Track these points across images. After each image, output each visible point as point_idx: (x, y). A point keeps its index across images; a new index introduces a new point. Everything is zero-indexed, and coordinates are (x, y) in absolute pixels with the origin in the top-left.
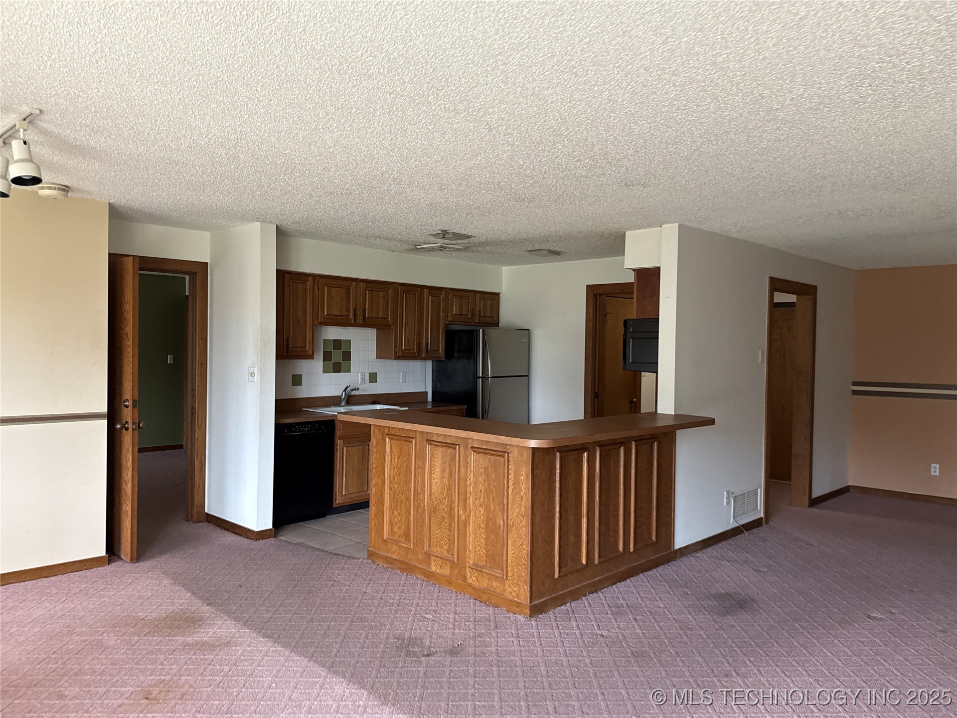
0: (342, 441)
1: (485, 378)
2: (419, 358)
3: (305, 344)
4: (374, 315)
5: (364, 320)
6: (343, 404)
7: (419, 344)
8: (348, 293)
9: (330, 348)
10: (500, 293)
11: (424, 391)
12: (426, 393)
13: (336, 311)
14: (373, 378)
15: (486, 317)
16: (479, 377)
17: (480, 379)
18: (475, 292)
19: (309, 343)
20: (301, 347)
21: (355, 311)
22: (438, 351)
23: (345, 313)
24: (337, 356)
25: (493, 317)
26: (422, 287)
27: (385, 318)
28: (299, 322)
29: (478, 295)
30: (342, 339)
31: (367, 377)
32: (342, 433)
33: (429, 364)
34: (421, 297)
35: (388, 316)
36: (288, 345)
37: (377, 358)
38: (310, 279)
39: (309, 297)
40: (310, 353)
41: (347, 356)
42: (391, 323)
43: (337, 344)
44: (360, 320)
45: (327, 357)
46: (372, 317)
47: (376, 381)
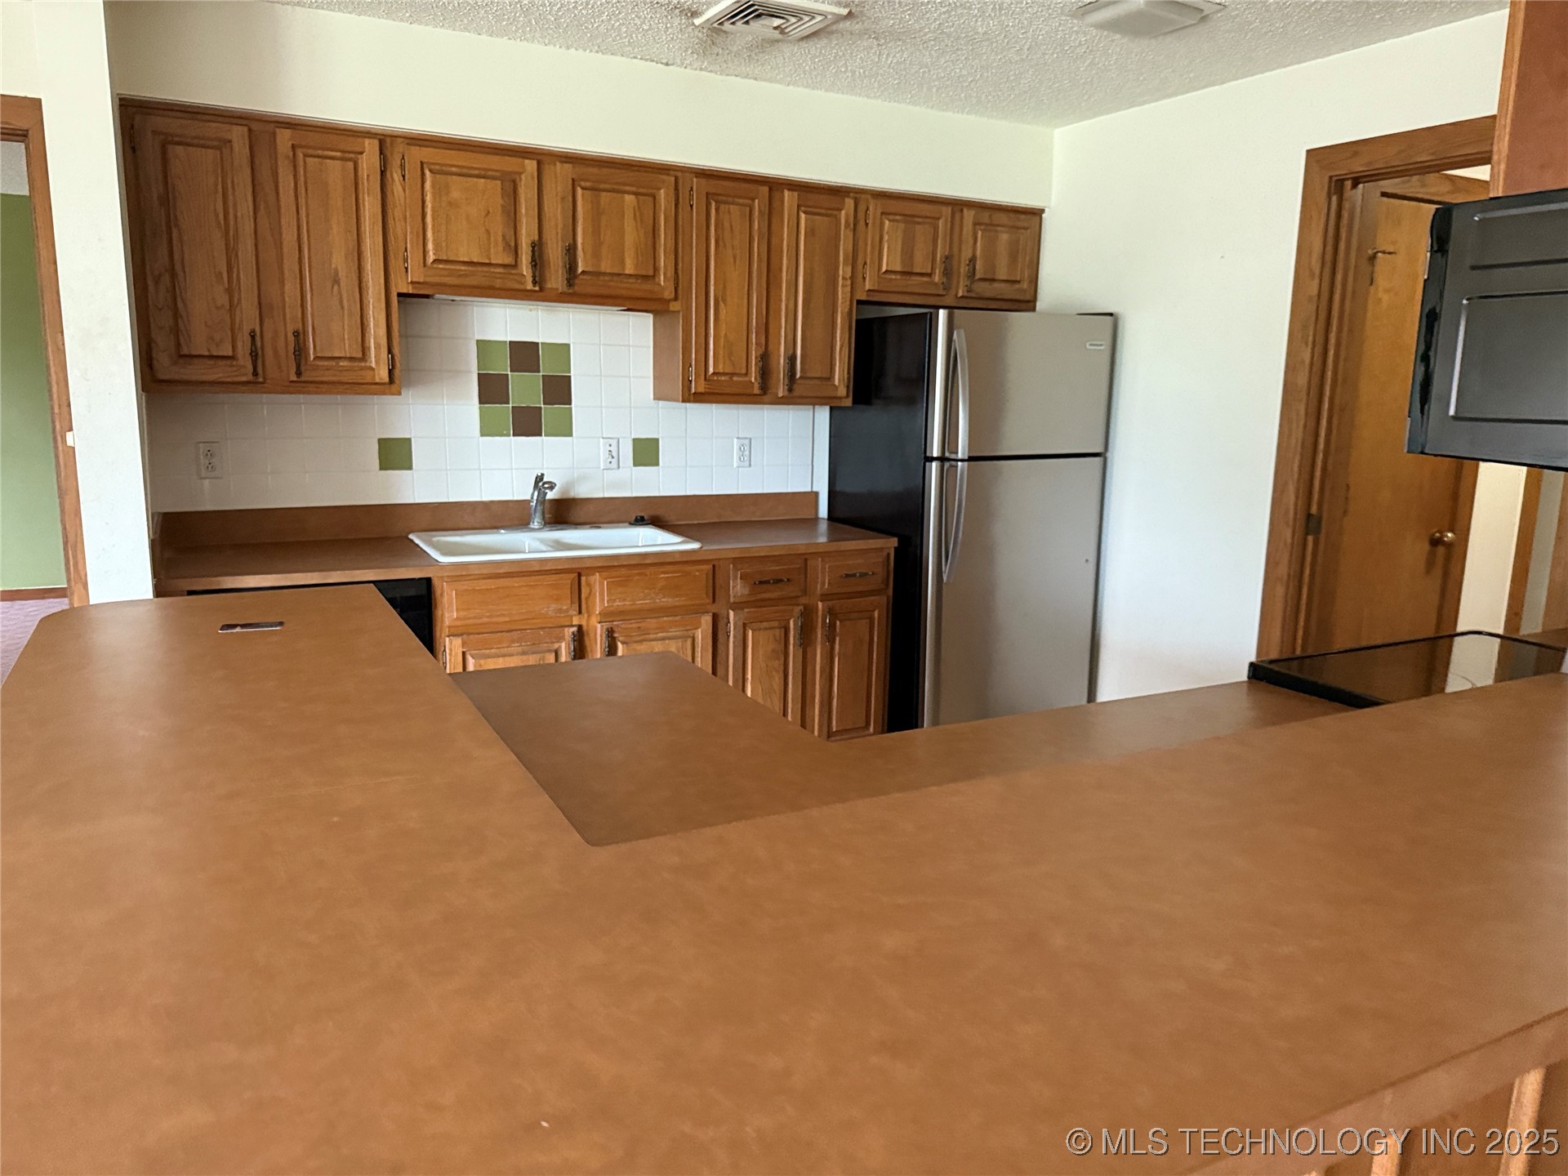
0: (458, 641)
1: (949, 460)
2: (766, 398)
3: (364, 350)
4: (606, 266)
5: (570, 282)
6: (535, 525)
7: (765, 358)
8: (511, 194)
9: (503, 366)
10: (1042, 211)
11: (809, 490)
12: (816, 494)
13: (468, 251)
14: (646, 452)
15: (993, 280)
16: (933, 459)
17: (934, 464)
18: (958, 206)
19: (377, 347)
20: (351, 359)
21: (538, 248)
22: (831, 378)
23: (500, 257)
24: (525, 389)
25: (1019, 282)
26: (774, 186)
27: (645, 277)
28: (336, 281)
29: (969, 215)
30: (540, 340)
31: (627, 450)
32: (457, 619)
33: (823, 415)
34: (772, 212)
35: (656, 269)
36: (300, 351)
37: (657, 397)
38: (371, 147)
40: (383, 374)
41: (559, 390)
42: (668, 294)
43: (525, 354)
44: (556, 279)
45: (491, 390)
46: (598, 274)
47: (655, 462)
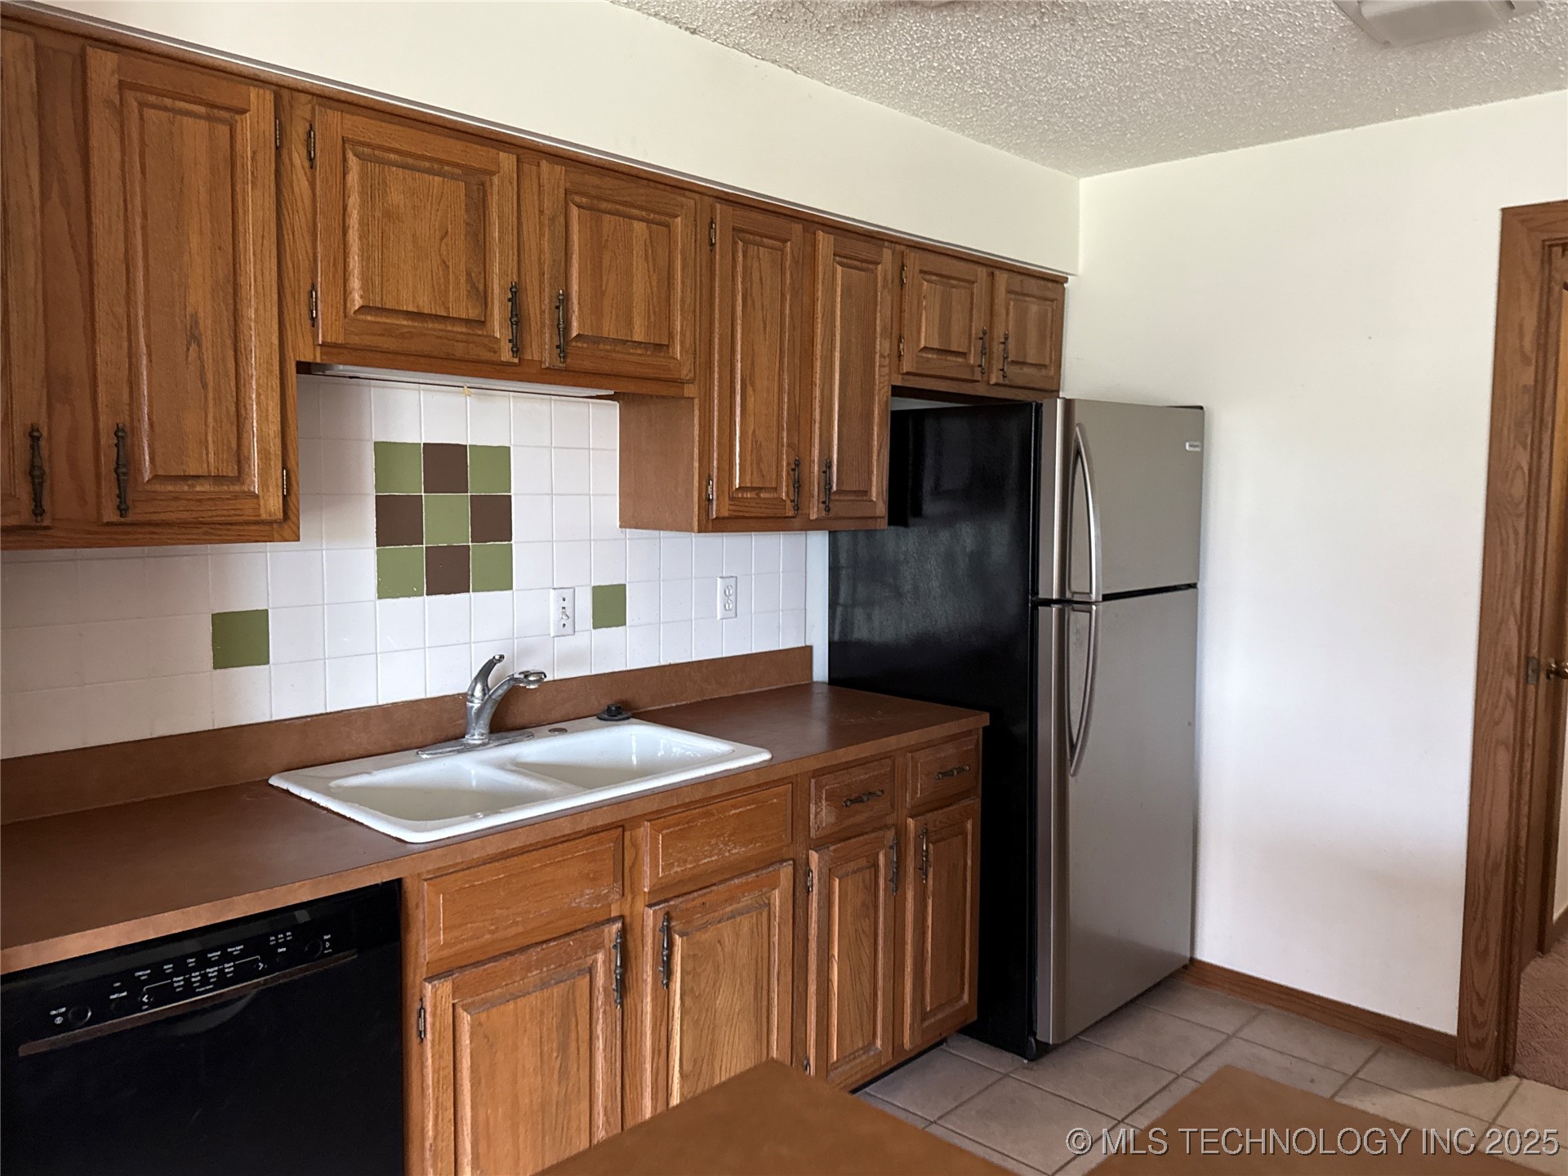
0: (446, 987)
1: (1070, 602)
2: (797, 522)
3: (241, 459)
4: (609, 329)
5: (563, 349)
6: (475, 737)
7: (797, 465)
8: (478, 205)
9: (412, 483)
10: (1066, 280)
11: (803, 645)
12: (807, 651)
13: (413, 294)
14: (609, 606)
15: (1024, 363)
16: (1049, 602)
17: (1055, 609)
18: (993, 266)
19: (265, 454)
20: (219, 479)
21: (515, 296)
22: (866, 493)
23: (462, 307)
24: (446, 520)
25: (1045, 366)
26: (810, 223)
27: (658, 347)
28: (194, 338)
29: (1000, 281)
30: (469, 441)
31: (584, 605)
32: (446, 945)
33: (818, 544)
34: (808, 261)
35: (671, 336)
36: (124, 467)
37: (625, 523)
38: (260, 103)
39: (256, 206)
40: (273, 504)
41: (493, 519)
42: (685, 373)
43: (446, 464)
44: (540, 349)
46: (597, 340)
47: (620, 621)
